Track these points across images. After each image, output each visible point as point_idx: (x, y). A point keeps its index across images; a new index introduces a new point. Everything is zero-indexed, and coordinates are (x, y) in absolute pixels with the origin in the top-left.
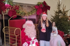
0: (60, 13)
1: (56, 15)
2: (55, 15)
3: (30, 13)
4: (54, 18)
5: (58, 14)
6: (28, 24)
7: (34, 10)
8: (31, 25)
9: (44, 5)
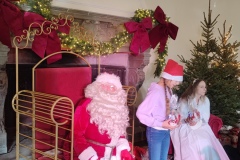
0: (212, 51)
1: (197, 56)
2: (194, 58)
3: (107, 46)
4: (190, 68)
5: (202, 54)
6: (103, 85)
7: (122, 35)
8: (114, 89)
9: (157, 21)
